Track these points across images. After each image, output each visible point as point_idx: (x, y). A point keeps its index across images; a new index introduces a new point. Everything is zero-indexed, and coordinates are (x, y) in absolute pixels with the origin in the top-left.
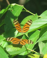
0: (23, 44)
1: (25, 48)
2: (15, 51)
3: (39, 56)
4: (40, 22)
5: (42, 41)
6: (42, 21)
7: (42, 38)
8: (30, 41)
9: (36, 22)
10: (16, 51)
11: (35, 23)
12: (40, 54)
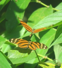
0: (32, 49)
1: (35, 53)
2: (20, 58)
3: (54, 65)
4: (56, 17)
5: (59, 44)
6: (59, 16)
7: (59, 39)
8: (42, 45)
9: (51, 17)
10: (22, 58)
11: (49, 18)
12: (56, 62)
